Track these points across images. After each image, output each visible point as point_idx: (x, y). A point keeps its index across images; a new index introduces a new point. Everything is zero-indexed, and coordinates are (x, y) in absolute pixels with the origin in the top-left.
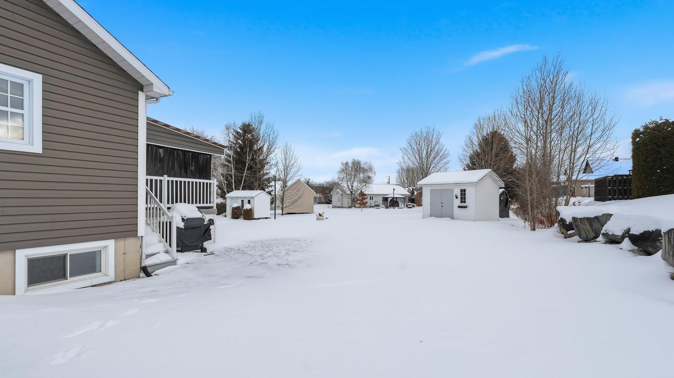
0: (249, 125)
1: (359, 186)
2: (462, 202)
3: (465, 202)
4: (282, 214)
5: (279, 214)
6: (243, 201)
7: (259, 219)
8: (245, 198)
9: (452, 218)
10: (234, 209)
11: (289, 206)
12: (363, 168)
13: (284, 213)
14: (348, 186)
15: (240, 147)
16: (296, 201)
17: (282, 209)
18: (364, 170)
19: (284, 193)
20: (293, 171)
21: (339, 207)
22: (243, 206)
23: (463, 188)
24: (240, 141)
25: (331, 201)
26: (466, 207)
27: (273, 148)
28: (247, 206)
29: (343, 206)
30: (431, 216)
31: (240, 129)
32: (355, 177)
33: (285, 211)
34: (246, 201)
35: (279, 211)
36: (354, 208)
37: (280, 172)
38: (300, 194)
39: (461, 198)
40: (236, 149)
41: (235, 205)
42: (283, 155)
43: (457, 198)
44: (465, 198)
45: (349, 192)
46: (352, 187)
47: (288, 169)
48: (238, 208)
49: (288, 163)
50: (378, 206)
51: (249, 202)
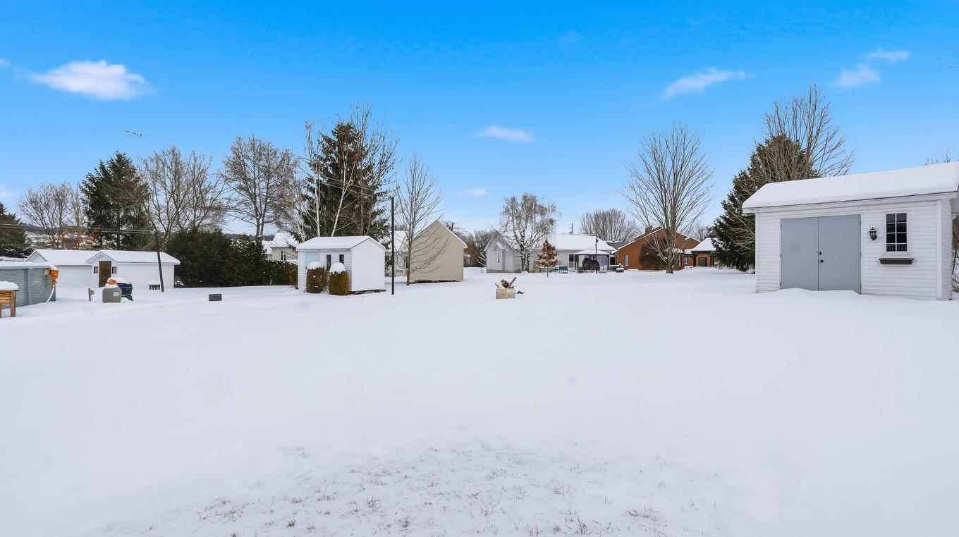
0: (349, 127)
1: (533, 236)
2: (890, 248)
3: (903, 248)
4: (408, 283)
5: (403, 283)
6: (329, 257)
7: (360, 293)
8: (334, 250)
9: (859, 290)
10: (311, 273)
11: (421, 268)
12: (541, 207)
13: (410, 281)
14: (516, 236)
15: (334, 166)
16: (434, 257)
17: (408, 274)
18: (543, 211)
19: (410, 244)
20: (428, 202)
21: (499, 272)
22: (329, 268)
23: (896, 210)
24: (333, 156)
25: (484, 263)
26: (908, 262)
27: (391, 160)
28: (337, 267)
29: (506, 269)
30: (783, 286)
31: (334, 133)
32: (527, 221)
33: (414, 277)
34: (335, 257)
35: (401, 278)
36: (526, 272)
37: (404, 206)
38: (440, 246)
39: (890, 239)
40: (327, 169)
41: (314, 265)
42: (409, 172)
43: (874, 238)
44: (903, 238)
45: (517, 247)
46: (523, 237)
47: (419, 198)
48: (319, 271)
49: (418, 186)
50: (565, 268)
51: (341, 259)
